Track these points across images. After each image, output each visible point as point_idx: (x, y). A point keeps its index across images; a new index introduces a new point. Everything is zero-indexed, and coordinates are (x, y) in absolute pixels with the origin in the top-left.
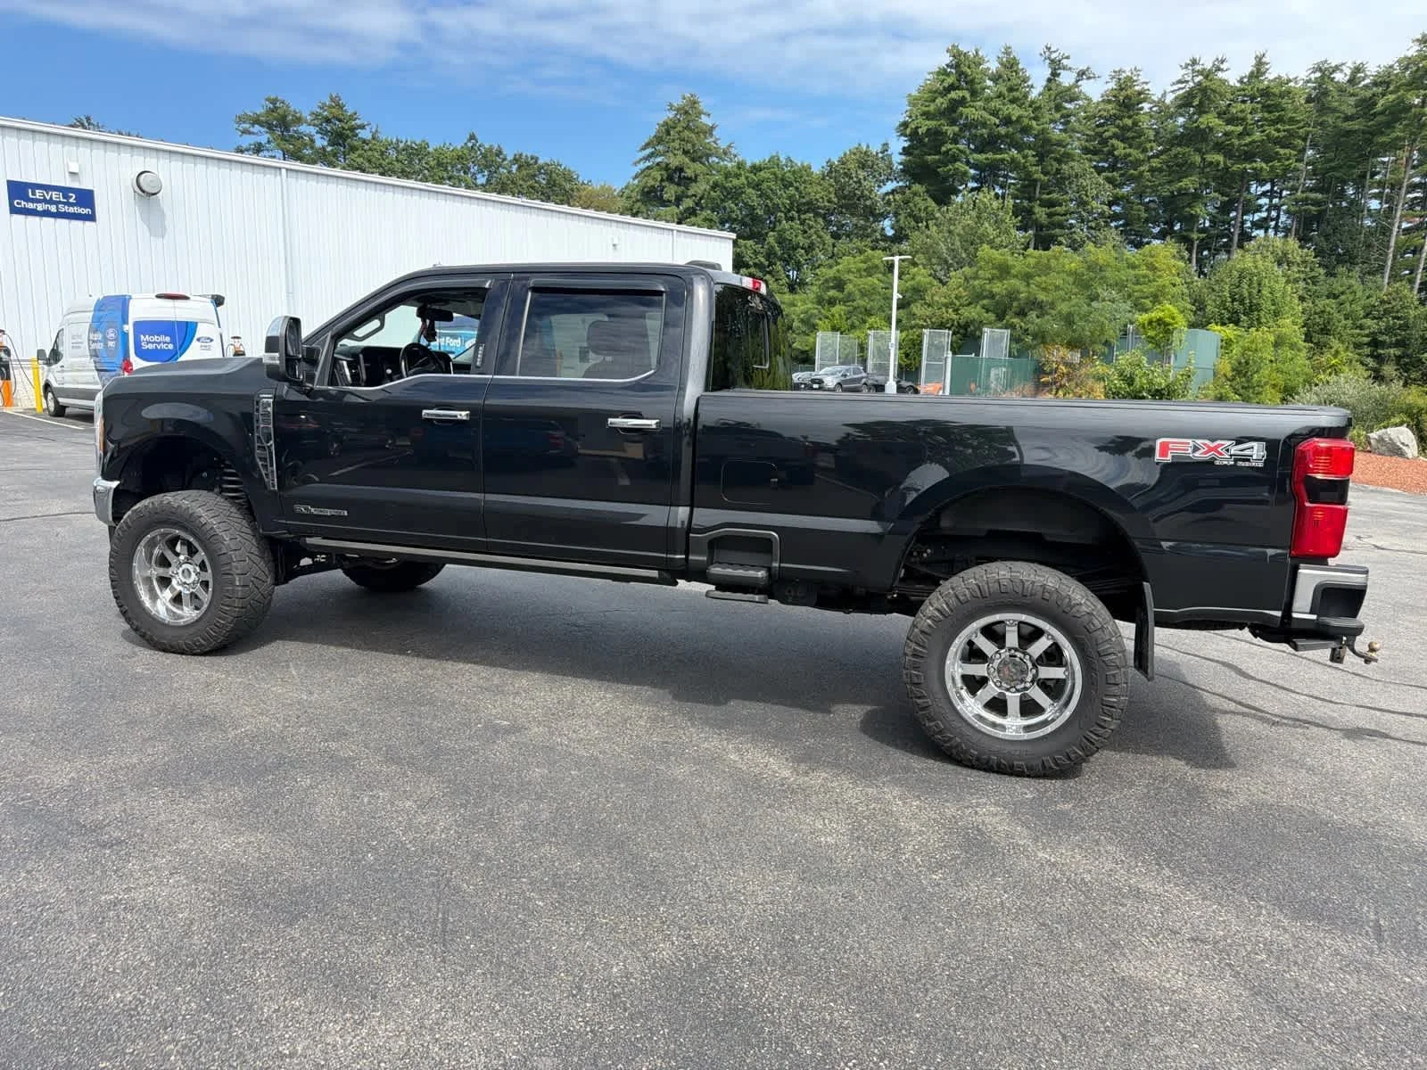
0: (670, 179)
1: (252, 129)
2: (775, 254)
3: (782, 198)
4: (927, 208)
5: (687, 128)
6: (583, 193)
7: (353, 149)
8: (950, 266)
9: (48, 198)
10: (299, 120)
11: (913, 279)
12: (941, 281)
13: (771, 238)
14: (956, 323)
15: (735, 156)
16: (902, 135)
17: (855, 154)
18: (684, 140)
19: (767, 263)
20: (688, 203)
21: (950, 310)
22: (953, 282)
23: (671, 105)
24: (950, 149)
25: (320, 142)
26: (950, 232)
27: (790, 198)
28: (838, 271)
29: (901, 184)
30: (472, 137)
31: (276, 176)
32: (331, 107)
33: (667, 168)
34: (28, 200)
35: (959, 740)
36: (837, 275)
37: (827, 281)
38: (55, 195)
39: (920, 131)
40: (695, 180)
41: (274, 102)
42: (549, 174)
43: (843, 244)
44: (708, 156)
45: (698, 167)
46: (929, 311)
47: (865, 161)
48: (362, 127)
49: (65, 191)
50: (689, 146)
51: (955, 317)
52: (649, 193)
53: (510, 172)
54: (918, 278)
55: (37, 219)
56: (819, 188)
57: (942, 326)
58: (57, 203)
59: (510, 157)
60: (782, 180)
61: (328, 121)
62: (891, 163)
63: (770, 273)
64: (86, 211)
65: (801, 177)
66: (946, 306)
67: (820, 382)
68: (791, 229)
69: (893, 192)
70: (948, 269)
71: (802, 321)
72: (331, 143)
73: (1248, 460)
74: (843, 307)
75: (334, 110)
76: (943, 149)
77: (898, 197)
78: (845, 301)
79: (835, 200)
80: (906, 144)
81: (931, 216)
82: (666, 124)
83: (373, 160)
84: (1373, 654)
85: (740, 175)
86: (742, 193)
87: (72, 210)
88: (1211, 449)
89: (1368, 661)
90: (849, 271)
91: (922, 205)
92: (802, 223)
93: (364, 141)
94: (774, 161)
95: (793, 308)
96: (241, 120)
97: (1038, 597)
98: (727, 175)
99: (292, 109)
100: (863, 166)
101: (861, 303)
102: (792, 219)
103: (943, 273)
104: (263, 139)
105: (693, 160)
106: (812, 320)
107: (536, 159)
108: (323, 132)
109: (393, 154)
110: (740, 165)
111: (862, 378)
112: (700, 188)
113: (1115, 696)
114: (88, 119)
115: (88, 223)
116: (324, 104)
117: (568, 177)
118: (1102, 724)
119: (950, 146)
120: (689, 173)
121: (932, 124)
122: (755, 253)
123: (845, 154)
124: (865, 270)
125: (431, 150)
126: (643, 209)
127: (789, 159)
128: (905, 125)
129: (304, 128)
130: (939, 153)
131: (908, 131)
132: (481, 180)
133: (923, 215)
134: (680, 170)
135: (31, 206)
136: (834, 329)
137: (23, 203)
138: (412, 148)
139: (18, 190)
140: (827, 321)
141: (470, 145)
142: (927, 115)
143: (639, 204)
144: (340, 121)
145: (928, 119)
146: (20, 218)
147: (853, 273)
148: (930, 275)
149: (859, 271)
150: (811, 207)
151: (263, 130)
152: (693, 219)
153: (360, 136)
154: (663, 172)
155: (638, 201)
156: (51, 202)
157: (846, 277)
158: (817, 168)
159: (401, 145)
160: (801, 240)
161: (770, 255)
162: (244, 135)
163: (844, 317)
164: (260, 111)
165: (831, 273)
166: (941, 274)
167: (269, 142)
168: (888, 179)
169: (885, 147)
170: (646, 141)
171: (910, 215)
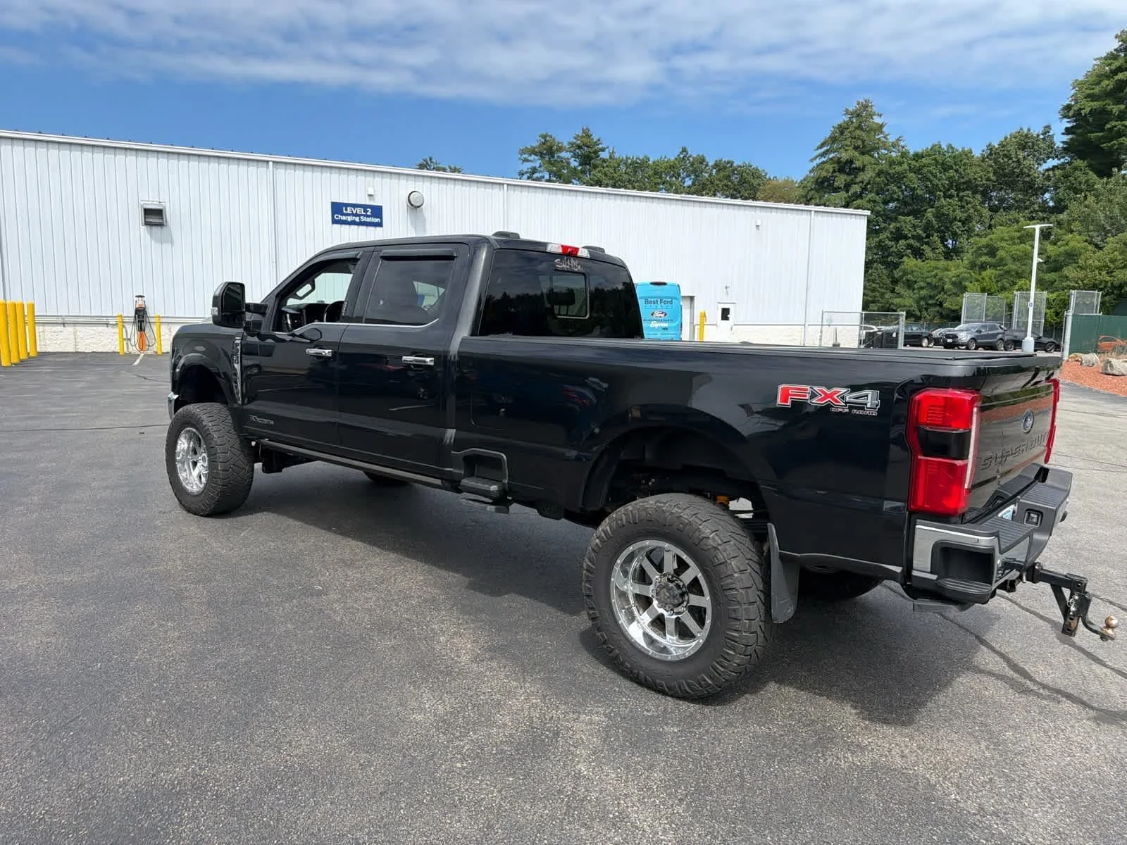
0: (841, 170)
1: (530, 158)
2: (933, 227)
3: (942, 180)
4: (1087, 181)
5: (859, 127)
6: (767, 187)
7: (595, 167)
8: (1107, 232)
9: (354, 212)
10: (560, 149)
11: (1067, 244)
12: (1097, 246)
13: (930, 214)
14: (1109, 284)
15: (903, 147)
16: (1064, 117)
17: (1016, 138)
18: (855, 138)
19: (924, 235)
20: (856, 188)
21: (1104, 273)
22: (1108, 248)
23: (847, 110)
24: (1116, 126)
25: (574, 163)
26: (1110, 201)
27: (949, 178)
28: (991, 239)
29: (1062, 160)
30: (684, 150)
31: (500, 190)
32: (582, 137)
33: (839, 161)
34: (343, 214)
35: (617, 651)
36: (991, 243)
37: (979, 248)
38: (360, 211)
39: (1083, 112)
40: (863, 170)
41: (544, 137)
42: (741, 174)
43: (1001, 216)
44: (877, 149)
45: (867, 158)
46: (1081, 274)
47: (1025, 142)
48: (603, 150)
49: (365, 207)
50: (860, 143)
51: (1108, 278)
52: (822, 182)
53: (711, 175)
54: (1072, 244)
55: (347, 226)
56: (978, 169)
57: (1094, 287)
58: (359, 216)
59: (711, 163)
60: (943, 164)
61: (579, 147)
62: (1052, 143)
63: (927, 243)
64: (377, 220)
65: (961, 161)
66: (1100, 269)
67: (955, 337)
68: (949, 205)
69: (1054, 168)
70: (1105, 235)
71: (954, 284)
72: (581, 164)
73: (862, 409)
74: (994, 271)
75: (584, 139)
76: (1108, 126)
77: (1057, 172)
78: (994, 266)
79: (994, 178)
80: (1069, 125)
81: (1090, 187)
82: (840, 126)
83: (609, 174)
84: (1110, 631)
85: (903, 163)
86: (904, 177)
87: (368, 220)
88: (827, 396)
89: (1104, 637)
90: (1002, 239)
91: (1083, 178)
92: (961, 200)
93: (604, 161)
94: (936, 149)
95: (946, 273)
96: (523, 152)
97: (675, 527)
98: (892, 163)
99: (556, 141)
100: (1023, 147)
101: (1014, 267)
102: (951, 197)
103: (1100, 238)
104: (537, 164)
105: (863, 153)
106: (963, 283)
107: (732, 163)
108: (576, 156)
109: (623, 168)
110: (904, 155)
111: (998, 334)
112: (868, 175)
113: (736, 631)
114: (431, 159)
115: (378, 228)
116: (578, 136)
117: (756, 174)
118: (726, 656)
119: (1114, 123)
120: (857, 164)
121: (1096, 105)
122: (914, 226)
123: (1006, 138)
124: (1019, 238)
125: (650, 162)
126: (817, 196)
127: (950, 146)
128: (1068, 107)
129: (564, 154)
130: (1103, 130)
131: (1071, 113)
132: (688, 182)
133: (1083, 187)
134: (851, 162)
135: (344, 218)
136: (983, 290)
137: (339, 216)
138: (637, 163)
139: (337, 208)
140: (976, 283)
141: (682, 156)
142: (1092, 97)
143: (813, 192)
144: (588, 147)
145: (1092, 101)
146: (337, 226)
147: (1006, 240)
148: (1086, 241)
149: (1012, 239)
150: (970, 185)
151: (536, 158)
152: (859, 201)
153: (601, 156)
154: (835, 165)
155: (812, 189)
156: (356, 215)
157: (999, 244)
158: (977, 153)
159: (629, 161)
160: (959, 214)
161: (928, 228)
162: (525, 163)
163: (994, 280)
164: (535, 144)
165: (984, 241)
166: (1097, 240)
167: (540, 167)
168: (1048, 158)
169: (1047, 129)
170: (822, 141)
171: (1069, 188)
